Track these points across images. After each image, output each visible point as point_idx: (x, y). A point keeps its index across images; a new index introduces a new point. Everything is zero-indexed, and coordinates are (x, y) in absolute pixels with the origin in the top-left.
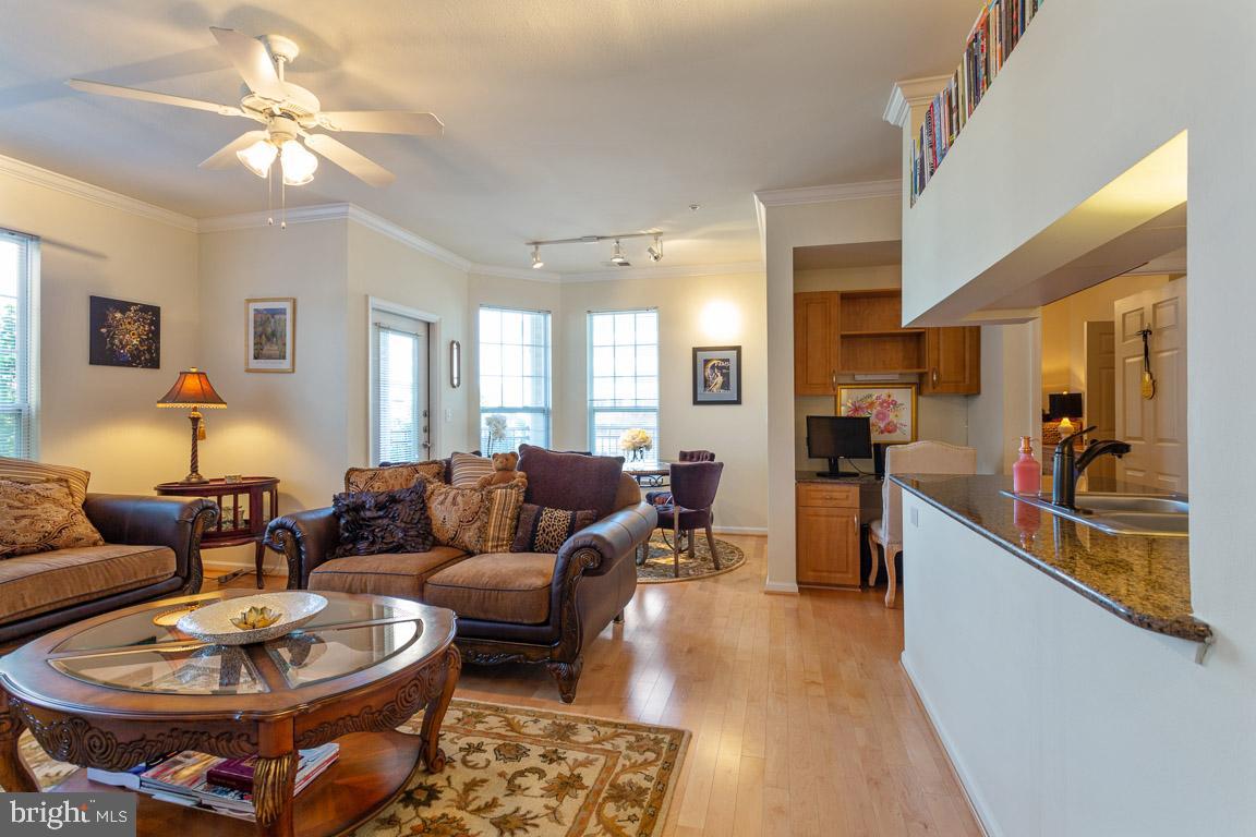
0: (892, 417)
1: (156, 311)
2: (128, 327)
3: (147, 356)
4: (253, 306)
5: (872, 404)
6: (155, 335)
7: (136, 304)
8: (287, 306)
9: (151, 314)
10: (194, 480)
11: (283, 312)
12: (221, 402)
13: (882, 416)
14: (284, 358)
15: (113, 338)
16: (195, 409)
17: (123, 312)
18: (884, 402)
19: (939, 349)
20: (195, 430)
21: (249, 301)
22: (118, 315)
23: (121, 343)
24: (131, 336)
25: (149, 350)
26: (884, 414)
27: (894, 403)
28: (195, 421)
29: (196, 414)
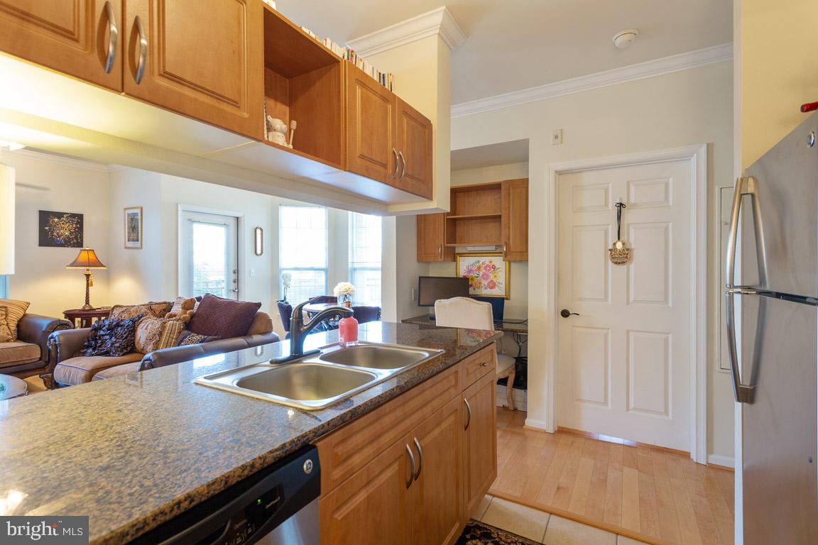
0: (492, 277)
1: (80, 217)
2: (62, 226)
3: (75, 241)
4: (128, 212)
5: (479, 268)
6: (80, 229)
7: (67, 214)
8: (138, 211)
9: (78, 219)
10: (87, 308)
11: (136, 214)
12: (103, 266)
13: (485, 277)
14: (138, 241)
15: (53, 232)
16: (88, 270)
17: (59, 218)
18: (487, 266)
19: (509, 228)
20: (88, 281)
21: (125, 209)
22: (56, 220)
23: (58, 234)
24: (65, 230)
25: (76, 238)
26: (487, 275)
27: (494, 267)
28: (88, 276)
29: (90, 272)
